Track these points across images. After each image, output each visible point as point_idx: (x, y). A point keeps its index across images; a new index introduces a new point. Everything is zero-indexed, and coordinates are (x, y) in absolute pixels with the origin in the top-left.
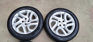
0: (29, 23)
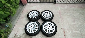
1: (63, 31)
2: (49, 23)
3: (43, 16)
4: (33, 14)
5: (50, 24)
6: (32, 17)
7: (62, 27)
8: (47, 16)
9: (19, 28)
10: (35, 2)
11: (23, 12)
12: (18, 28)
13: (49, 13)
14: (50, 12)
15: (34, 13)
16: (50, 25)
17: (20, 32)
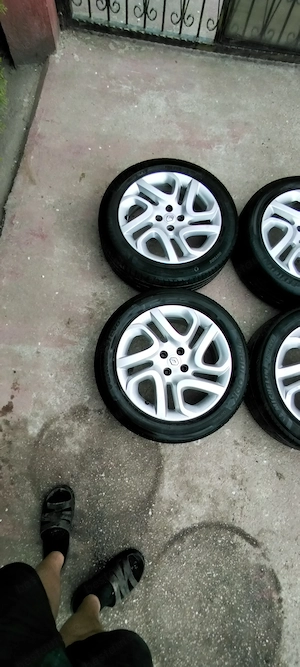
0: (183, 227)
4: (162, 210)
9: (27, 351)
10: (153, 27)
11: (31, 159)
12: (17, 348)
15: (173, 200)
17: (39, 386)
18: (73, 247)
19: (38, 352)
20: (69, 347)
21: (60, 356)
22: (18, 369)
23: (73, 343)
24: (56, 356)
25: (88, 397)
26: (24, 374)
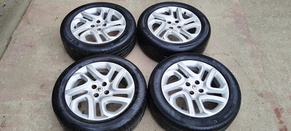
1: (269, 105)
2: (193, 63)
3: (156, 33)
4: (94, 23)
5: (196, 70)
6: (91, 38)
7: (261, 89)
8: (177, 32)
9: (14, 104)
12: (8, 103)
13: (185, 17)
14: (189, 12)
15: (100, 18)
16: (198, 77)
17: (19, 123)
18: (48, 49)
19: (21, 104)
20: (41, 99)
21: (34, 104)
22: (7, 115)
23: (44, 96)
24: (33, 104)
25: (51, 126)
26: (10, 117)
